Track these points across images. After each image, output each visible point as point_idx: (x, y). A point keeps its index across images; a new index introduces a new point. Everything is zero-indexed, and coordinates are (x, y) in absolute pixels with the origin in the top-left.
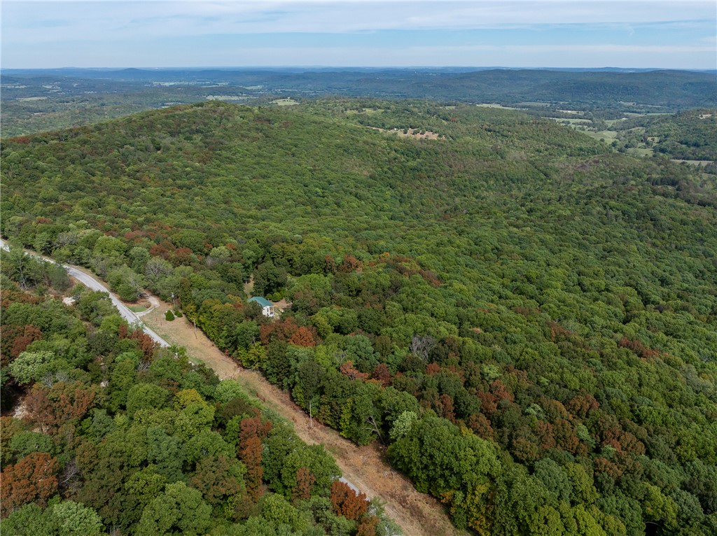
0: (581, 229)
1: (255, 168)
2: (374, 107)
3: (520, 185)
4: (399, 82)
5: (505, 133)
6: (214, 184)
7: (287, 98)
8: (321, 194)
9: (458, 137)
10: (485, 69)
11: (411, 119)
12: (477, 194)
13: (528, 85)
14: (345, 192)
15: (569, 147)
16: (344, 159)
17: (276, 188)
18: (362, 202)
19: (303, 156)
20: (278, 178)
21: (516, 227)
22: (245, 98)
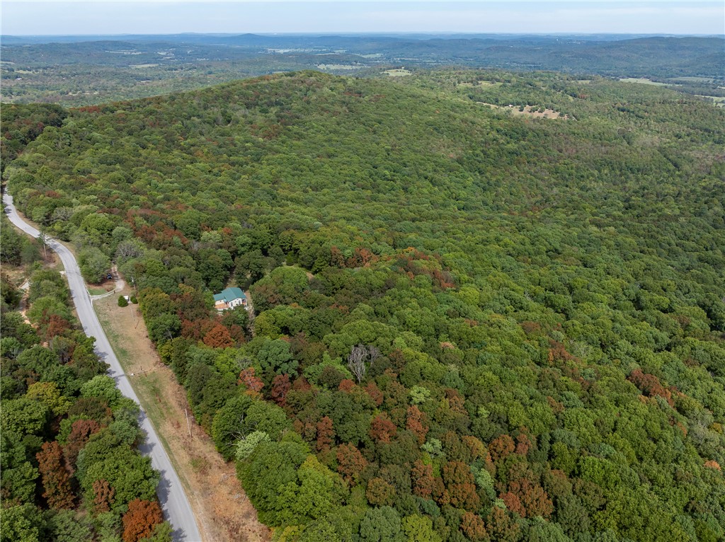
0: (682, 233)
1: (323, 146)
2: (492, 80)
3: (640, 176)
4: (535, 51)
5: (640, 113)
6: (270, 162)
7: (401, 68)
8: (389, 177)
9: (583, 117)
10: (643, 36)
11: (532, 95)
12: (582, 184)
13: (690, 56)
14: (419, 175)
15: (718, 133)
16: (432, 138)
17: (338, 168)
18: (436, 188)
19: (385, 134)
20: (345, 158)
21: (598, 226)
22: (358, 68)
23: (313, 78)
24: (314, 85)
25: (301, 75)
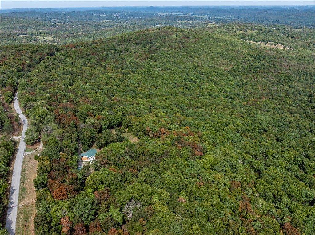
1: (165, 64)
2: (254, 29)
4: (277, 14)
6: (139, 73)
7: (213, 23)
8: (194, 80)
9: (295, 48)
11: (272, 37)
12: (290, 84)
14: (208, 79)
16: (218, 60)
17: (170, 76)
18: (215, 86)
19: (196, 58)
20: (174, 71)
21: (291, 113)
22: (195, 22)
23: (169, 30)
24: (169, 33)
25: (164, 29)
